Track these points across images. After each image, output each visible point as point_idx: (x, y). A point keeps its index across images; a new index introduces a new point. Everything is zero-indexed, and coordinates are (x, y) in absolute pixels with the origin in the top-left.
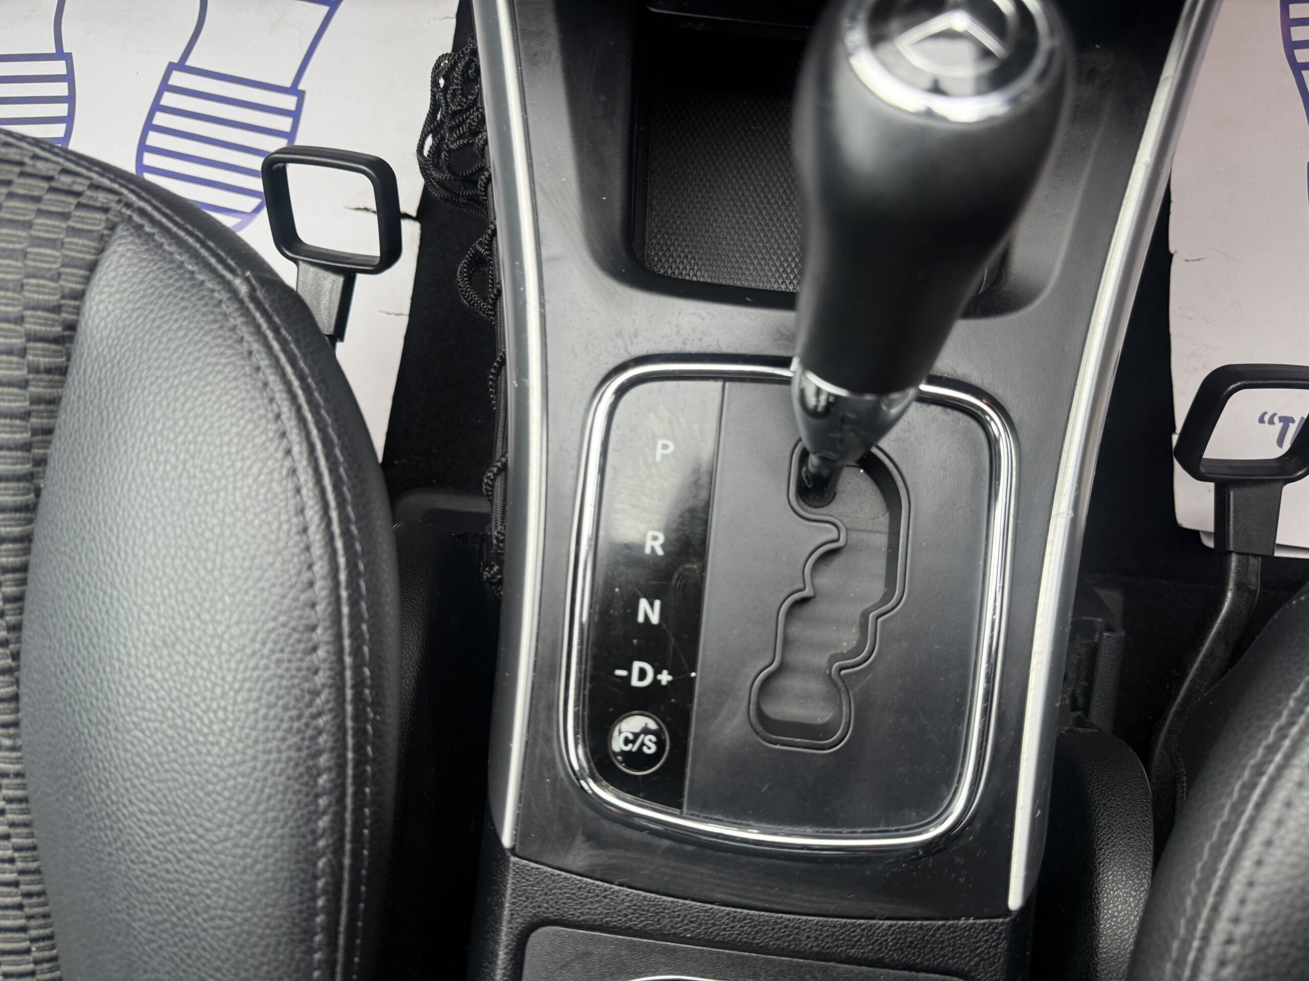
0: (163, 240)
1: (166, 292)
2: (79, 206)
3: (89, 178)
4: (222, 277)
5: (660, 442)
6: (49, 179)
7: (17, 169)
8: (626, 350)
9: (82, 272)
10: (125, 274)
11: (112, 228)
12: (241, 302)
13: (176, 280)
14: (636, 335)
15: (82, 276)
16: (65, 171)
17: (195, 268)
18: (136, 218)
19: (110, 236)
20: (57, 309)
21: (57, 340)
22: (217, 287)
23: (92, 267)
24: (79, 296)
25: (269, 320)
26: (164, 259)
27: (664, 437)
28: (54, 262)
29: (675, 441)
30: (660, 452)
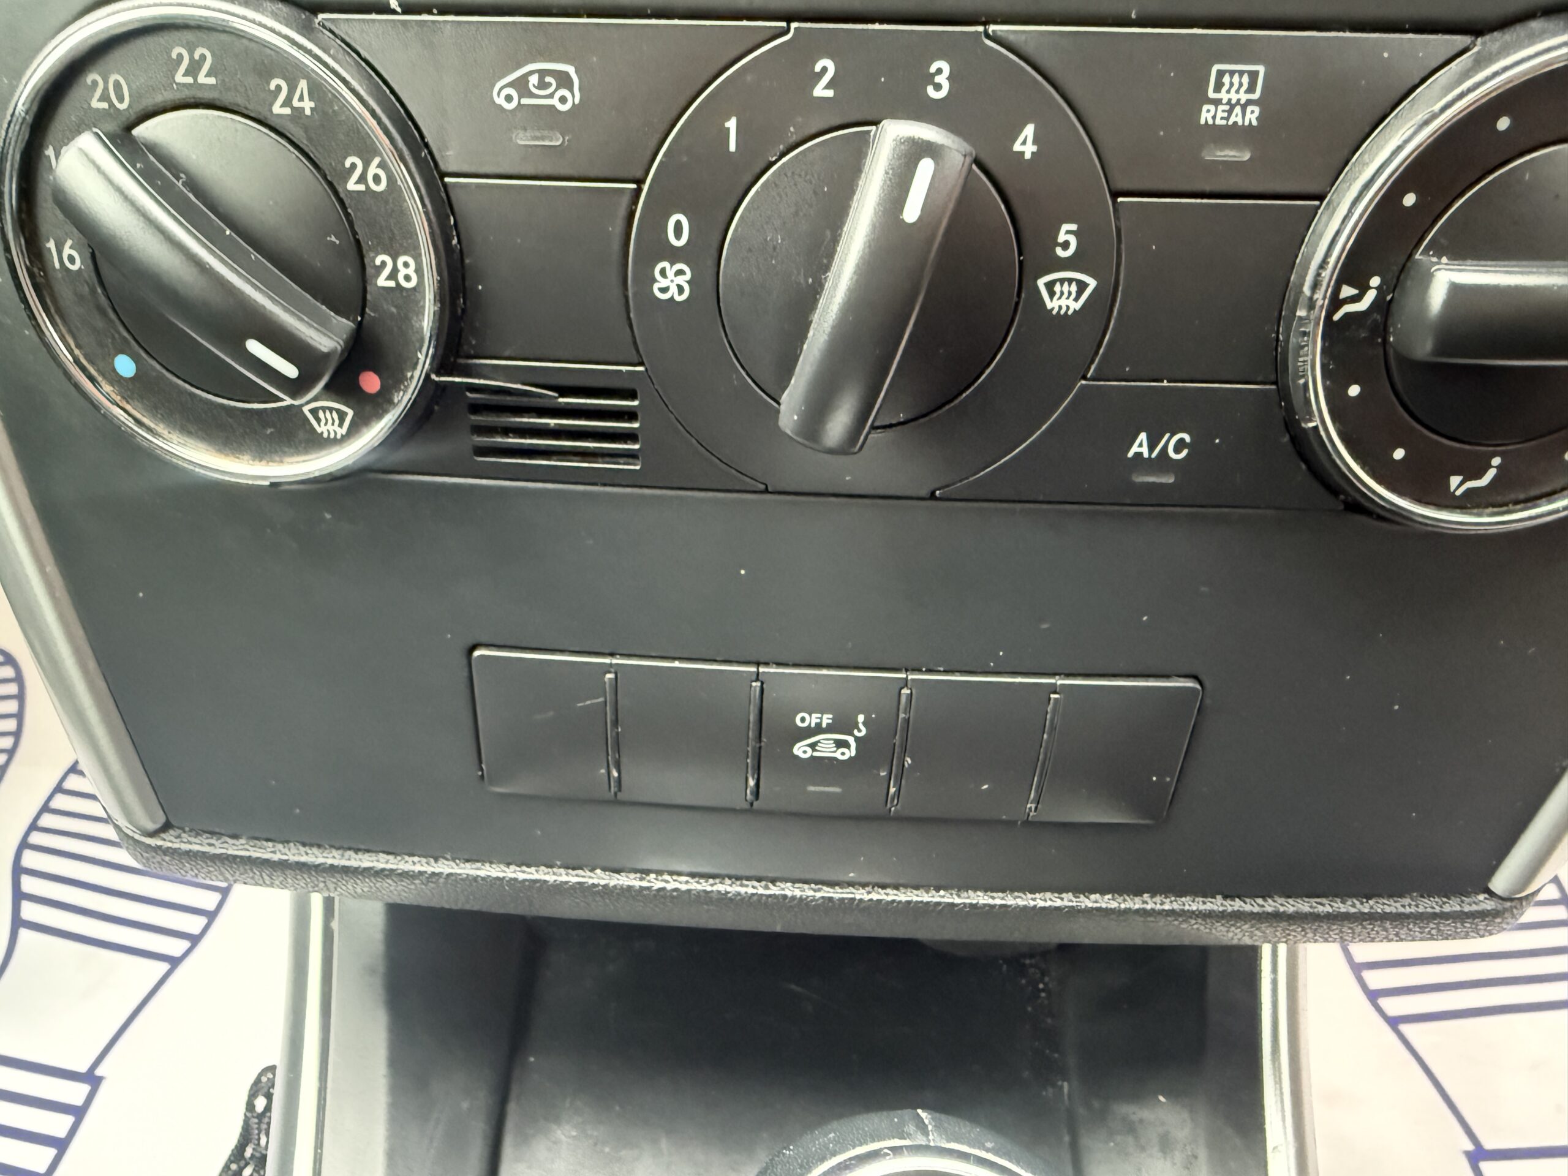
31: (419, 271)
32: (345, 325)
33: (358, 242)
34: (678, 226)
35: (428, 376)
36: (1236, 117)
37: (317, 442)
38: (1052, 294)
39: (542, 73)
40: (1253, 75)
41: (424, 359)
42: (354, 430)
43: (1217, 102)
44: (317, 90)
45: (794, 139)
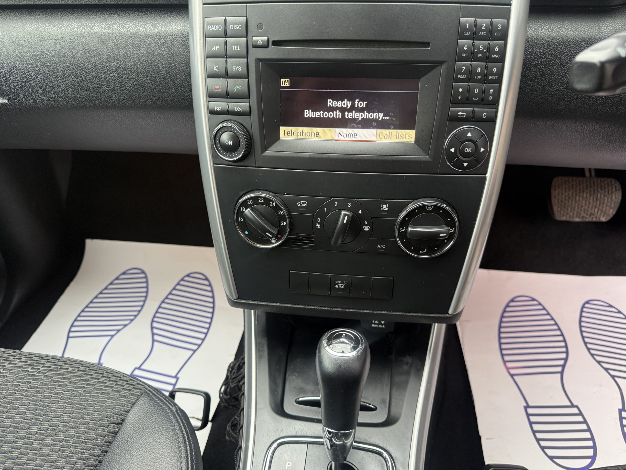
0: (154, 397)
1: (154, 410)
2: (134, 388)
3: (137, 382)
4: (169, 407)
5: (287, 463)
6: (127, 381)
7: (119, 378)
8: (279, 435)
9: (131, 405)
10: (143, 405)
11: (142, 394)
12: (174, 413)
13: (157, 407)
14: (282, 430)
15: (130, 406)
16: (131, 380)
17: (162, 404)
18: (148, 392)
19: (141, 396)
20: (121, 415)
21: (117, 424)
22: (167, 409)
23: (134, 404)
24: (128, 412)
25: (181, 418)
26: (154, 402)
27: (288, 461)
28: (124, 402)
29: (292, 462)
30: (287, 465)
31: (287, 223)
32: (277, 229)
33: (279, 220)
34: (319, 219)
35: (287, 236)
36: (385, 209)
37: (272, 243)
38: (365, 228)
39: (303, 202)
40: (387, 205)
41: (287, 234)
42: (277, 242)
43: (383, 208)
44: (276, 204)
45: (332, 211)
